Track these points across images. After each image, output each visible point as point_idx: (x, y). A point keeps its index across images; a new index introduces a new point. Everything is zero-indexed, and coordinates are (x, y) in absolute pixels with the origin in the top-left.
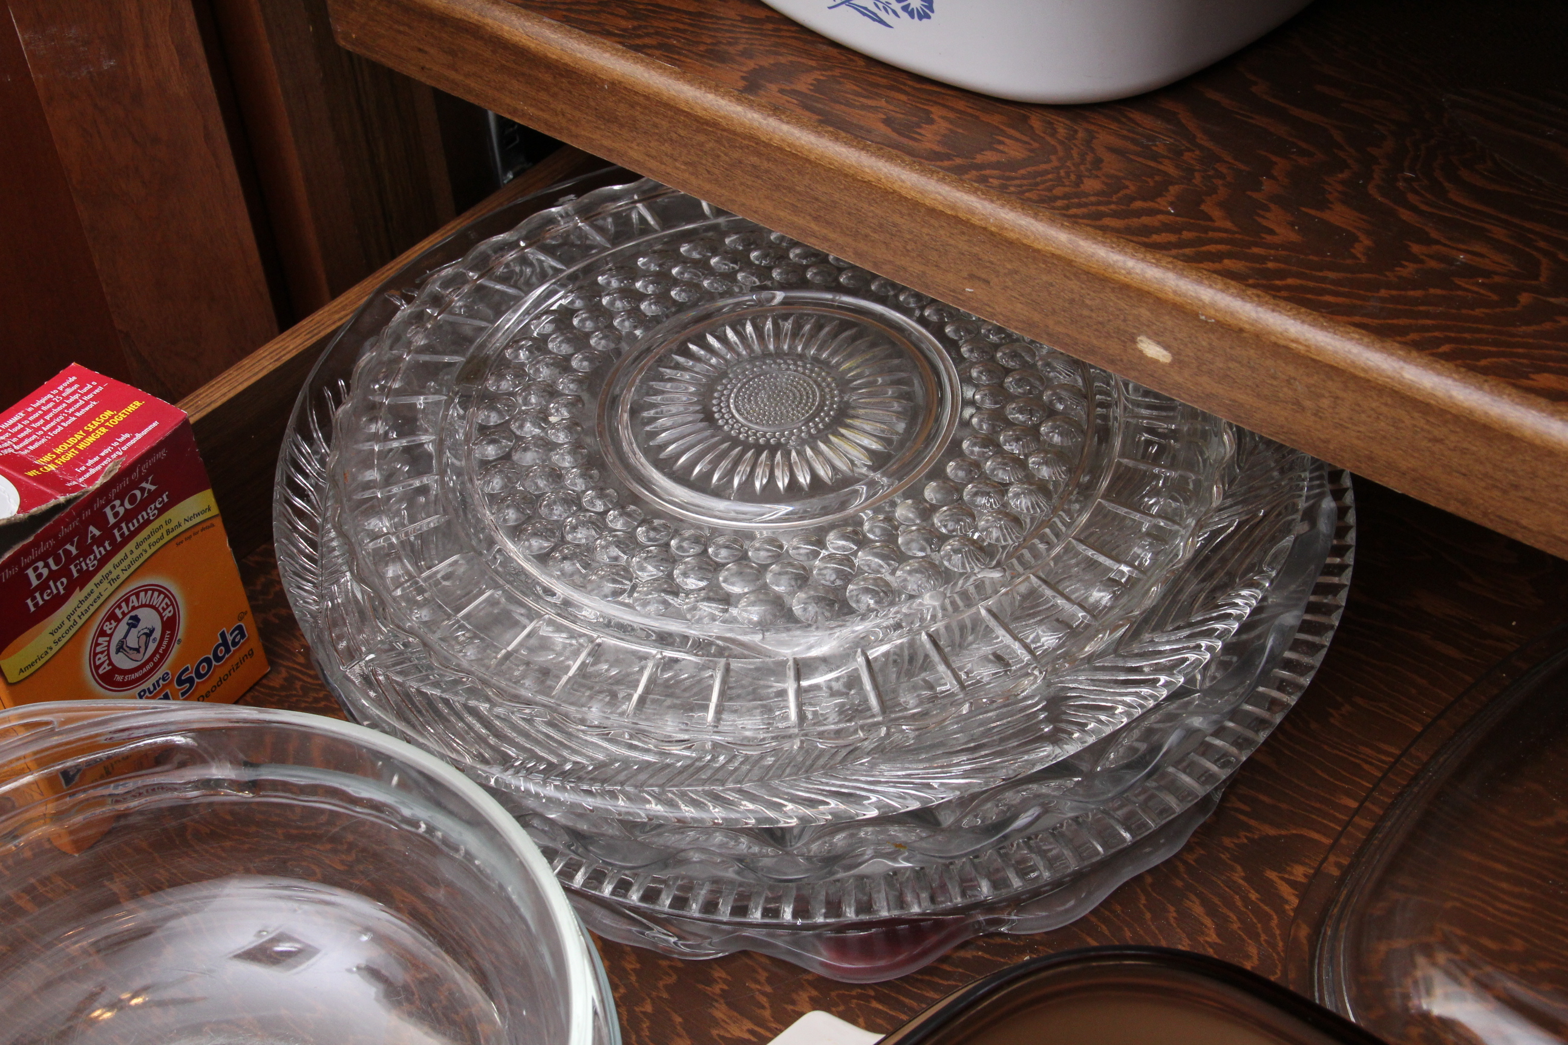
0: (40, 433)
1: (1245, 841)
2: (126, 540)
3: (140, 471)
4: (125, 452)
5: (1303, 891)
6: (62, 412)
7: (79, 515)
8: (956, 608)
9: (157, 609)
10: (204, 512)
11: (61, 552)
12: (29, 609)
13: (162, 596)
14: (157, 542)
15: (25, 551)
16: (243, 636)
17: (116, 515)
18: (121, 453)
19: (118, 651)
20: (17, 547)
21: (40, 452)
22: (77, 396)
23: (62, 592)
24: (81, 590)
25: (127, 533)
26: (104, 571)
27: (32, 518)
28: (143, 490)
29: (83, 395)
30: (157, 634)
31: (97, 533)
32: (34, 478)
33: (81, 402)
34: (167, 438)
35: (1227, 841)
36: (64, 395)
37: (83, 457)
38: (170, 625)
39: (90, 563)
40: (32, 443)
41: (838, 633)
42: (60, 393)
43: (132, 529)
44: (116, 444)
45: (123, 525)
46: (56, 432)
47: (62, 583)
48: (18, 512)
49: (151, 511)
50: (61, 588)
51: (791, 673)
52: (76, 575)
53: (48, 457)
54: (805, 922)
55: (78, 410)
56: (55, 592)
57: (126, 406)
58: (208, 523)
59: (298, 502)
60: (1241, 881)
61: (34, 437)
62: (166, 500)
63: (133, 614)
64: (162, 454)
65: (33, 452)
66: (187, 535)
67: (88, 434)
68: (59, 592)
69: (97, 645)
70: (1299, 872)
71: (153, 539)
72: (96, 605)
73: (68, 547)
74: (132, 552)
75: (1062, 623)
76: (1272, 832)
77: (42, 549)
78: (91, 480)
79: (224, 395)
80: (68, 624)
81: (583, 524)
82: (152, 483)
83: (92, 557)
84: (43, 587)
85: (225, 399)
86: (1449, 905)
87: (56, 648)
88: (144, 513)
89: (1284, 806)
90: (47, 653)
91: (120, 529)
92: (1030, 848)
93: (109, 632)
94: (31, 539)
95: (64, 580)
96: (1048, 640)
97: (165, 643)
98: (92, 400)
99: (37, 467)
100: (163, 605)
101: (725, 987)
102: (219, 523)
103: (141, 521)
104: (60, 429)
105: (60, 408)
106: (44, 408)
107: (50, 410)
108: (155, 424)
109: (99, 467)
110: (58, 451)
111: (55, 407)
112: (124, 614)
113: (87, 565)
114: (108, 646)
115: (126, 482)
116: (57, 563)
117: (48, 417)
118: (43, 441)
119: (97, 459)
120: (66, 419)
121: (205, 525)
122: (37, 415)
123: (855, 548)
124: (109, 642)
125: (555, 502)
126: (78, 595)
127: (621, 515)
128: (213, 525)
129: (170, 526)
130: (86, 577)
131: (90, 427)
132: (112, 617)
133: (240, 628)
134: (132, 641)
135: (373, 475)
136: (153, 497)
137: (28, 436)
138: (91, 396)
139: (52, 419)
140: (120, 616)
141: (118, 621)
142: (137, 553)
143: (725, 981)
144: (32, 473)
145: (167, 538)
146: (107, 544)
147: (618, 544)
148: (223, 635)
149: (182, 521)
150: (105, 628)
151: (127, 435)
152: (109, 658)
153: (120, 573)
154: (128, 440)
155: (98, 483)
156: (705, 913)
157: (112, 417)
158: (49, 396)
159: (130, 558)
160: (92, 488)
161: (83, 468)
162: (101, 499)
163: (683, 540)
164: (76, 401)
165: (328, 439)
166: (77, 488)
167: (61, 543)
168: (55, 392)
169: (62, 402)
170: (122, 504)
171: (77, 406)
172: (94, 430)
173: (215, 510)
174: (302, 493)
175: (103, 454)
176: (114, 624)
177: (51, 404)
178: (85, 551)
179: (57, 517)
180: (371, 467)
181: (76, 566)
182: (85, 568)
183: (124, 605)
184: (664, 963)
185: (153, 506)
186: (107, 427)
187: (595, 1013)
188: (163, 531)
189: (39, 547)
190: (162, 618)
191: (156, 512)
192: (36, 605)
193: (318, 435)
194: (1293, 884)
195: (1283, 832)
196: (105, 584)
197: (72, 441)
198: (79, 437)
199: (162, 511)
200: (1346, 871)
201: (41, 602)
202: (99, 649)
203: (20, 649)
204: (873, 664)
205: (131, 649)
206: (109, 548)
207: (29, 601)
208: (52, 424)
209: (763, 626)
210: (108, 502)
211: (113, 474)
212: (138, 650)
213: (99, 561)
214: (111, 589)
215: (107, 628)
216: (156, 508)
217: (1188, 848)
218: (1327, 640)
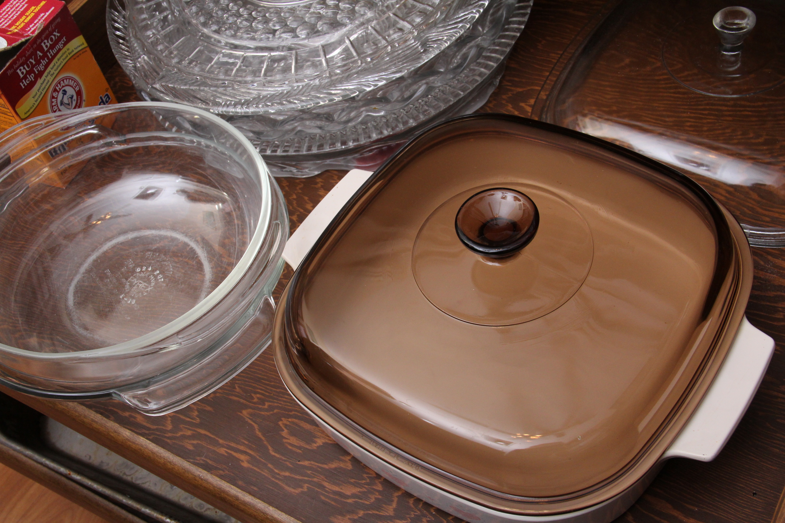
0: (8, 19)
1: (511, 95)
2: (54, 57)
3: (52, 28)
4: (44, 20)
5: (533, 107)
6: (15, 10)
7: (32, 46)
8: (380, 16)
9: (72, 87)
10: (81, 45)
11: (28, 62)
12: (22, 87)
13: (73, 81)
14: (65, 58)
15: (14, 62)
16: (109, 99)
17: (47, 46)
18: (42, 21)
19: (61, 105)
20: (11, 61)
21: (10, 26)
22: (19, 4)
23: (33, 80)
24: (40, 78)
25: (53, 54)
26: (47, 71)
27: (14, 48)
28: (55, 36)
29: (21, 3)
30: (75, 97)
31: (41, 54)
32: (11, 35)
33: (21, 6)
34: (59, 13)
35: (504, 97)
36: (14, 4)
37: (27, 25)
38: (79, 93)
39: (41, 68)
40: (6, 23)
41: (336, 34)
42: (12, 4)
43: (55, 52)
44: (39, 18)
45: (51, 51)
46: (14, 18)
47: (32, 76)
48: (8, 46)
49: (60, 45)
50: (32, 78)
51: (322, 53)
52: (37, 72)
53: (14, 27)
54: (346, 147)
55: (21, 8)
56: (30, 80)
57: (39, 3)
58: (84, 50)
59: (118, 33)
60: (511, 109)
61: (6, 21)
62: (65, 40)
63: (63, 89)
64: (59, 20)
65: (7, 27)
66: (77, 55)
67: (27, 16)
68: (32, 80)
69: (52, 102)
70: (532, 101)
71: (64, 57)
72: (48, 85)
73: (31, 60)
74: (57, 63)
75: (423, 13)
76: (520, 90)
77: (21, 61)
78: (33, 32)
79: (79, 5)
80: (39, 94)
81: (231, 16)
82: (58, 33)
83: (41, 65)
84: (25, 78)
85: (79, 7)
86: (589, 99)
87: (37, 104)
88: (58, 46)
89: (524, 80)
90: (33, 106)
91: (50, 53)
92: (428, 106)
93: (56, 97)
94: (15, 57)
95: (33, 75)
96: (418, 20)
97: (79, 101)
98: (25, 4)
99: (11, 31)
100: (74, 85)
101: (322, 184)
102: (88, 49)
103: (57, 49)
104: (15, 17)
105: (13, 9)
106: (7, 10)
107: (9, 11)
108: (53, 8)
109: (35, 27)
110: (17, 24)
111: (12, 8)
112: (60, 89)
113: (40, 68)
114: (57, 103)
115: (47, 32)
116: (28, 67)
117: (9, 13)
118: (10, 22)
119: (33, 24)
120: (17, 13)
121: (83, 51)
122: (5, 13)
123: (337, 3)
124: (57, 101)
125: (218, 11)
126: (40, 81)
127: (245, 10)
128: (86, 51)
129: (70, 51)
130: (41, 73)
131: (27, 14)
132: (55, 90)
133: (107, 95)
134: (66, 101)
135: (144, 16)
136: (59, 39)
137: (4, 21)
138: (24, 3)
139: (11, 14)
140: (59, 90)
141: (58, 92)
142: (59, 63)
143: (322, 182)
144: (9, 33)
145: (69, 57)
146: (46, 59)
147: (246, 20)
148: (101, 98)
149: (74, 49)
150: (54, 95)
151: (43, 14)
152: (58, 108)
153: (54, 72)
154: (44, 16)
155: (36, 33)
156: (307, 151)
157: (35, 9)
158: (7, 6)
159: (57, 65)
160: (34, 35)
161: (29, 29)
162: (39, 39)
163: (271, 13)
164: (19, 6)
165: (124, 8)
166: (28, 36)
167: (28, 59)
168: (9, 4)
169: (13, 7)
170: (48, 42)
171: (20, 7)
172: (29, 15)
173: (86, 45)
174: (118, 29)
175: (35, 22)
176: (57, 93)
177: (9, 9)
178: (38, 63)
179: (23, 48)
180: (143, 13)
181: (36, 68)
182: (40, 69)
183: (59, 85)
184: (298, 181)
185: (60, 43)
186: (34, 13)
187: (269, 176)
188: (67, 53)
189: (19, 60)
190: (75, 91)
191: (62, 45)
192: (24, 85)
193: (120, 8)
194: (529, 106)
195: (525, 89)
196: (49, 77)
197: (21, 20)
198: (24, 18)
199: (65, 44)
200: (548, 96)
201: (26, 84)
202: (53, 104)
203: (22, 104)
204: (353, 43)
205: (66, 104)
206: (47, 61)
207: (21, 84)
208: (12, 15)
209: (308, 36)
210: (42, 41)
211: (41, 29)
212: (69, 104)
213: (45, 66)
214: (52, 78)
215: (55, 95)
216: (62, 44)
217: (489, 102)
218: (529, 11)
